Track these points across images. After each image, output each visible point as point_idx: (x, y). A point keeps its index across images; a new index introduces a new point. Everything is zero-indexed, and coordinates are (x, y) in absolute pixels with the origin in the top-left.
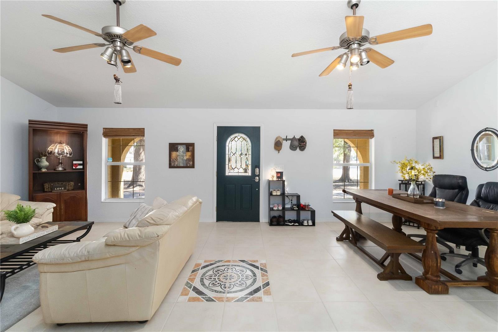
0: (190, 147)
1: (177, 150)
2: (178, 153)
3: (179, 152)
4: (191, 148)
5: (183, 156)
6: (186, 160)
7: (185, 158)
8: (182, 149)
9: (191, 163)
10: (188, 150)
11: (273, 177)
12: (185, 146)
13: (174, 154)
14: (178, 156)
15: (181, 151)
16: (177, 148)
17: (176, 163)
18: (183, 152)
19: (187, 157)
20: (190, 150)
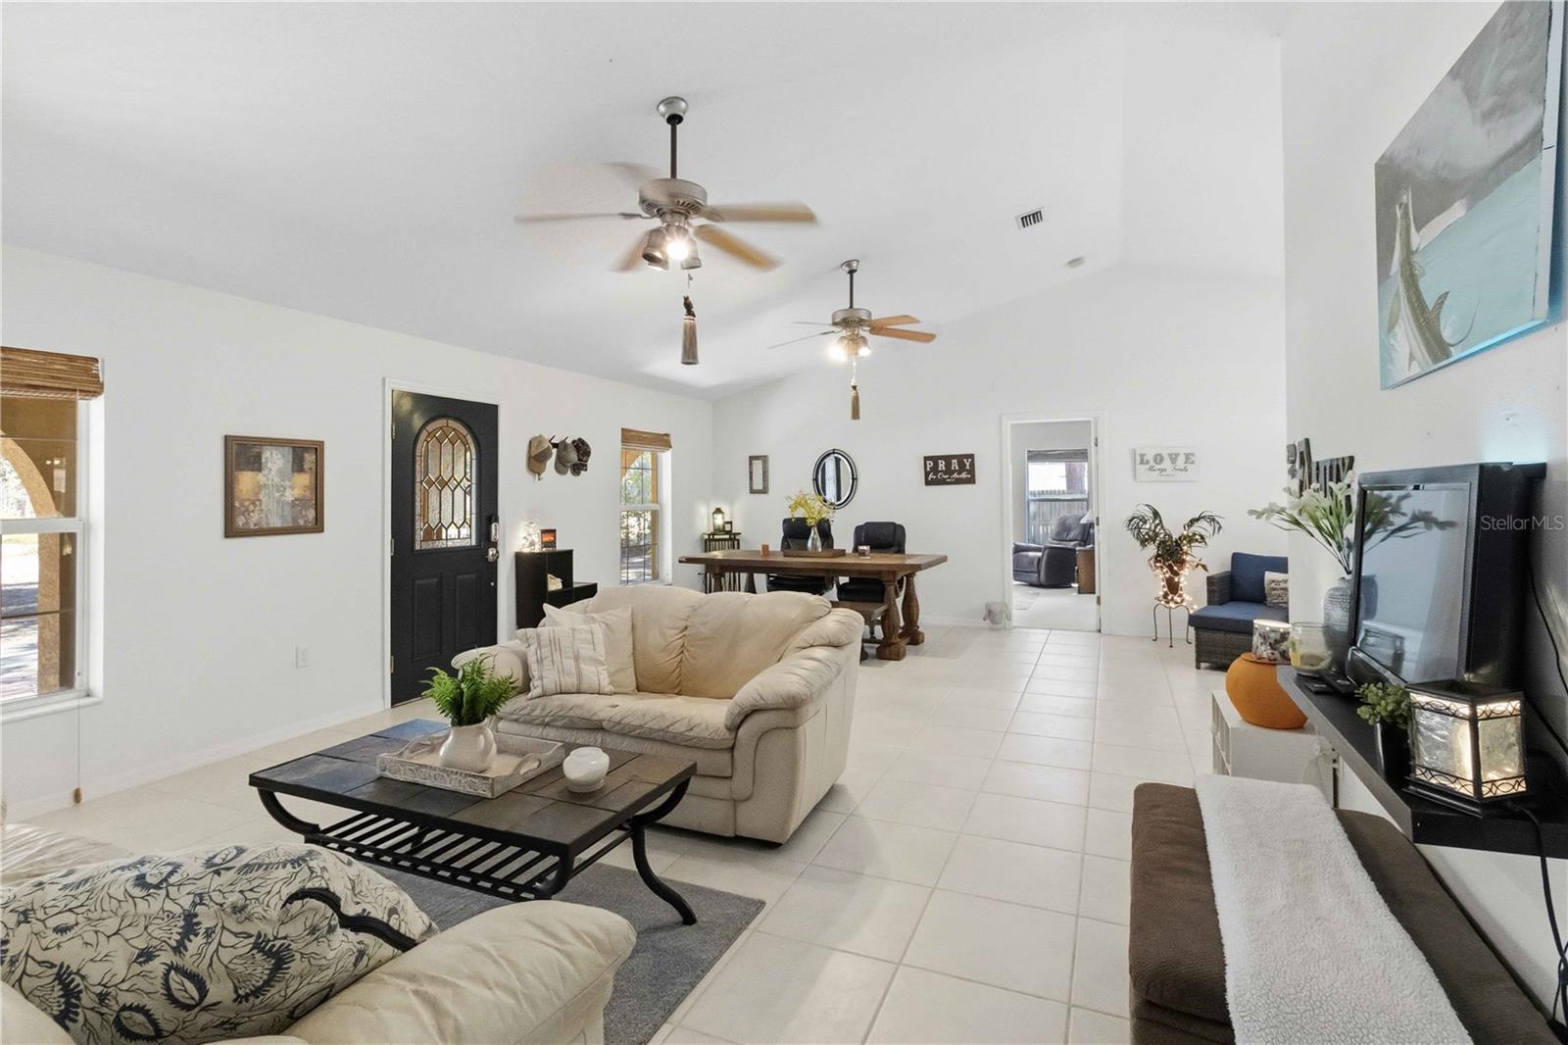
0: (307, 455)
1: (256, 464)
2: (261, 477)
3: (265, 472)
4: (309, 458)
5: (282, 489)
6: (293, 504)
7: (289, 496)
8: (276, 461)
9: (311, 513)
10: (298, 466)
11: (532, 544)
12: (288, 451)
13: (246, 480)
14: (260, 487)
15: (275, 468)
16: (259, 457)
17: (255, 517)
18: (280, 472)
19: (297, 493)
20: (306, 466)
